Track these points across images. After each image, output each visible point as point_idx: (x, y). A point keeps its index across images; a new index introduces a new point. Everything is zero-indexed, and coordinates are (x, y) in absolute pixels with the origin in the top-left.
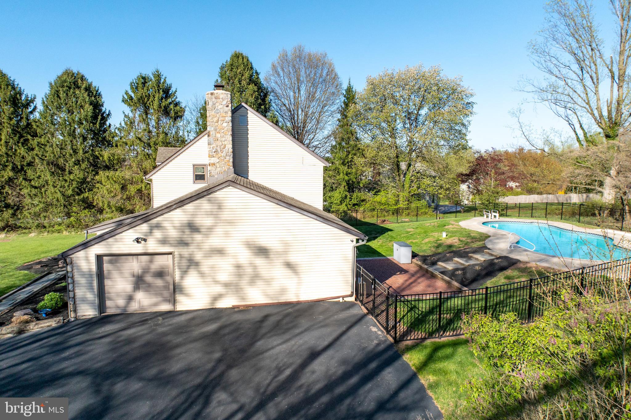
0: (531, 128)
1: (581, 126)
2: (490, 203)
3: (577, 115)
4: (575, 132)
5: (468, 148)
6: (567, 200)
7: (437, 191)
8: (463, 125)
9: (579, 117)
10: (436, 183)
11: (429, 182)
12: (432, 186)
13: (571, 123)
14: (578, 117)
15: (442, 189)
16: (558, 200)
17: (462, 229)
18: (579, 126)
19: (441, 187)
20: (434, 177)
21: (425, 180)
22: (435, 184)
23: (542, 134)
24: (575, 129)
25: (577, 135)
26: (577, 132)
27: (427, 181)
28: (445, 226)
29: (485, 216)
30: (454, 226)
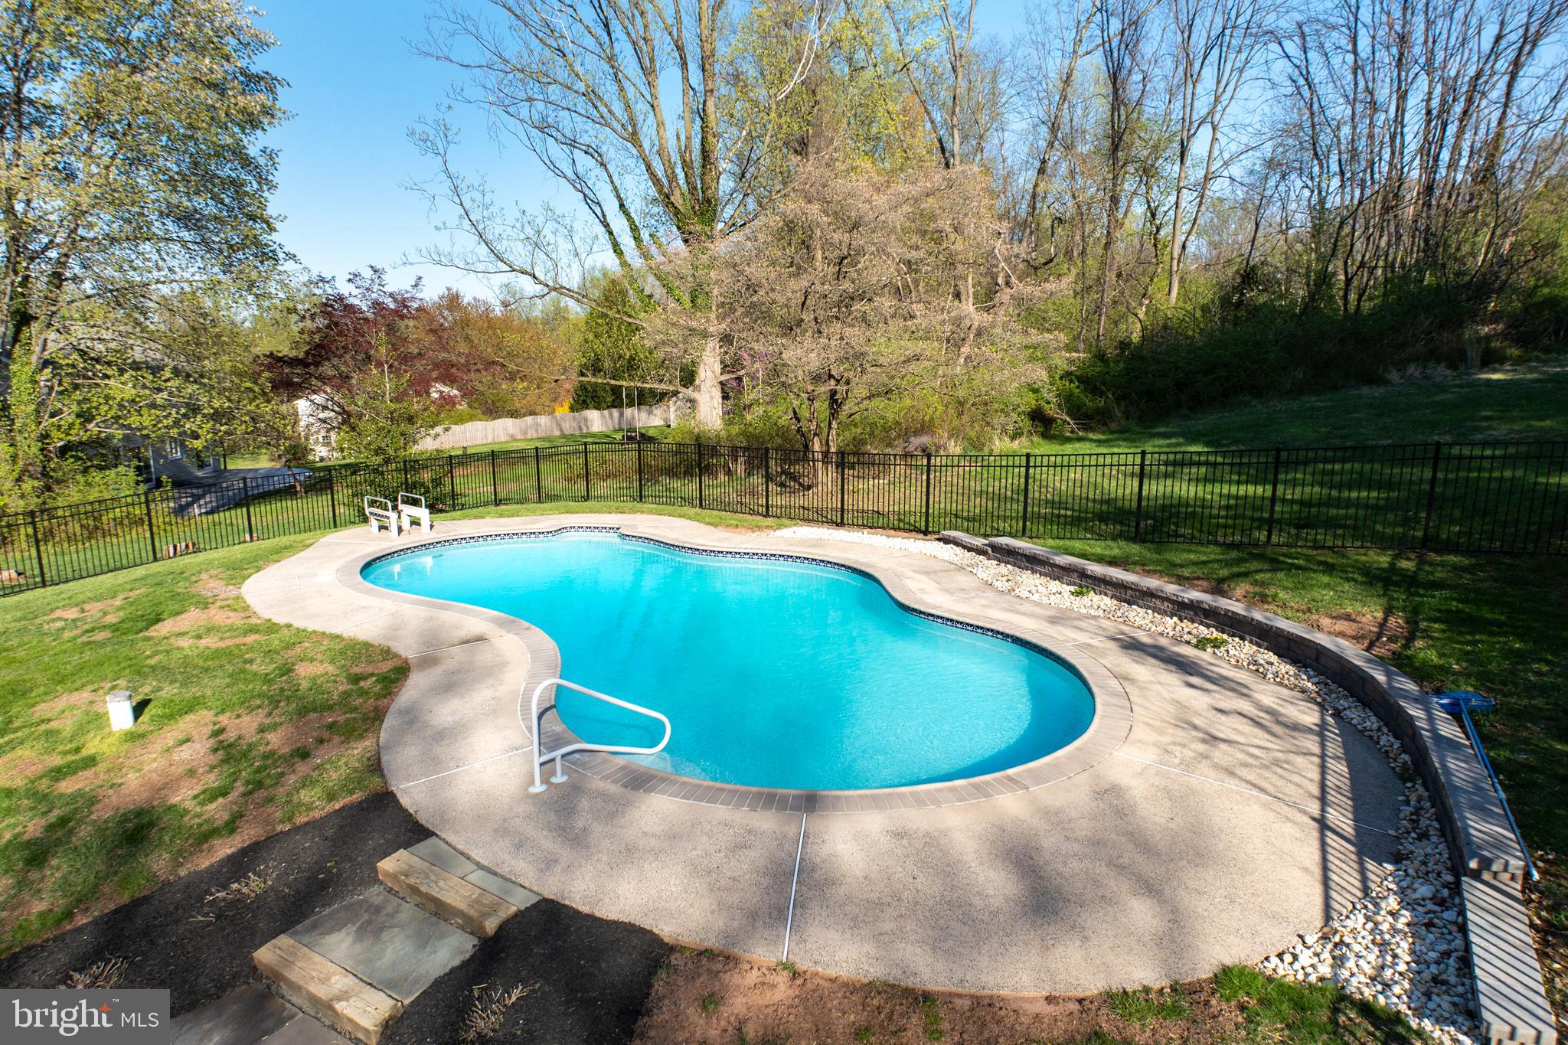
0: (487, 200)
1: (622, 206)
2: (387, 461)
3: (607, 170)
4: (606, 225)
5: (281, 255)
6: (581, 429)
7: (176, 423)
8: (246, 162)
9: (615, 178)
10: (165, 395)
11: (129, 392)
12: (153, 405)
13: (592, 196)
14: (610, 177)
15: (199, 418)
16: (561, 430)
17: (253, 630)
18: (617, 204)
19: (194, 410)
20: (156, 370)
21: (111, 382)
22: (160, 398)
23: (518, 225)
24: (604, 216)
25: (611, 233)
26: (612, 226)
27: (122, 388)
28: (158, 619)
29: (374, 523)
30: (213, 611)
